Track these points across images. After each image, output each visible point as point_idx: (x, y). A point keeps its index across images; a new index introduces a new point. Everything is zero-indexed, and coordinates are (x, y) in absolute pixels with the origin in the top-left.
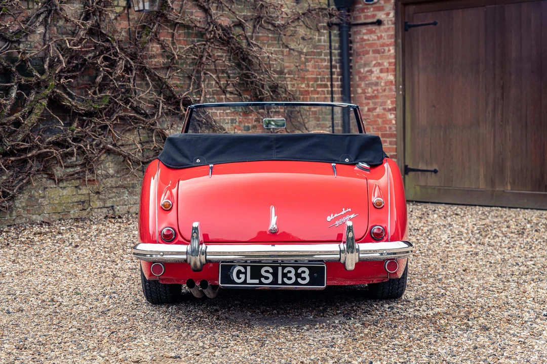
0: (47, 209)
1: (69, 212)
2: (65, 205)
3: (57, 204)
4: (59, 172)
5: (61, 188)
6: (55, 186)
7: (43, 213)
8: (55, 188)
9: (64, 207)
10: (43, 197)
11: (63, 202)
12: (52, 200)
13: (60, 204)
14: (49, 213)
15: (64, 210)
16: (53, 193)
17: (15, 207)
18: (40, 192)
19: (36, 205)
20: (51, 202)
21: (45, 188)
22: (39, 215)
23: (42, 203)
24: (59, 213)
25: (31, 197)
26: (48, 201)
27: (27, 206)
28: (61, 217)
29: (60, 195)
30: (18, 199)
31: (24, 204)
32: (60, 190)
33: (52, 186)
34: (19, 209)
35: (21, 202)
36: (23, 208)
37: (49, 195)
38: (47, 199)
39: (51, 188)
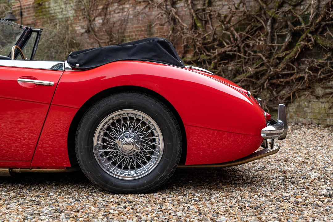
0: (310, 116)
1: (326, 120)
2: (323, 114)
3: (317, 113)
4: (320, 91)
5: (321, 102)
6: (316, 100)
7: (307, 117)
8: (317, 102)
9: (322, 116)
10: (308, 107)
11: (322, 112)
12: (313, 110)
13: (319, 113)
14: (311, 119)
15: (322, 118)
16: (314, 105)
17: (289, 111)
18: (306, 103)
19: (302, 112)
20: (313, 111)
21: (310, 101)
22: (305, 118)
23: (306, 111)
24: (319, 119)
25: (299, 106)
26: (311, 110)
27: (297, 112)
28: (320, 122)
29: (320, 107)
30: (291, 106)
31: (294, 110)
32: (320, 103)
33: (314, 100)
34: (291, 113)
35: (293, 109)
36: (294, 112)
37: (312, 106)
38: (310, 109)
39: (314, 102)
